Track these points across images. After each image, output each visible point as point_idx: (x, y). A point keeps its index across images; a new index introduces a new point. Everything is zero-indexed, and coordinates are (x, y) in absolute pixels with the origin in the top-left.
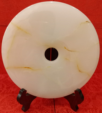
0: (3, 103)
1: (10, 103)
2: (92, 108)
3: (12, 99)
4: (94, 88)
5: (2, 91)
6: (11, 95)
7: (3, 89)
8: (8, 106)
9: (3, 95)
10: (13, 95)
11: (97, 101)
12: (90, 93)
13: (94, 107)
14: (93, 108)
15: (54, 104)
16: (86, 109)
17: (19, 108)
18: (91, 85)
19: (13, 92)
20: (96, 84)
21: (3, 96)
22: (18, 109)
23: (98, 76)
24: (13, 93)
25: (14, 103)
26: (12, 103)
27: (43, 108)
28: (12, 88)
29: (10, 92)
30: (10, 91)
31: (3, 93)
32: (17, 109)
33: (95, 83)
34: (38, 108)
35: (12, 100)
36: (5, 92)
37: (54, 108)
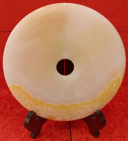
0: (5, 130)
1: (14, 129)
2: (119, 136)
3: (16, 124)
4: (121, 107)
5: (4, 112)
6: (15, 119)
7: (5, 110)
8: (11, 134)
9: (6, 118)
10: (18, 119)
11: (125, 126)
12: (116, 114)
13: (121, 134)
14: (121, 136)
15: (69, 131)
16: (111, 137)
17: (25, 137)
18: (116, 102)
19: (18, 114)
20: (123, 102)
21: (5, 120)
22: (24, 139)
23: (125, 90)
24: (18, 116)
25: (19, 130)
26: (17, 131)
27: (56, 137)
28: (16, 108)
29: (13, 114)
30: (14, 112)
31: (5, 116)
32: (22, 138)
33: (121, 100)
34: (49, 137)
35: (16, 126)
36: (8, 114)
37: (70, 137)
